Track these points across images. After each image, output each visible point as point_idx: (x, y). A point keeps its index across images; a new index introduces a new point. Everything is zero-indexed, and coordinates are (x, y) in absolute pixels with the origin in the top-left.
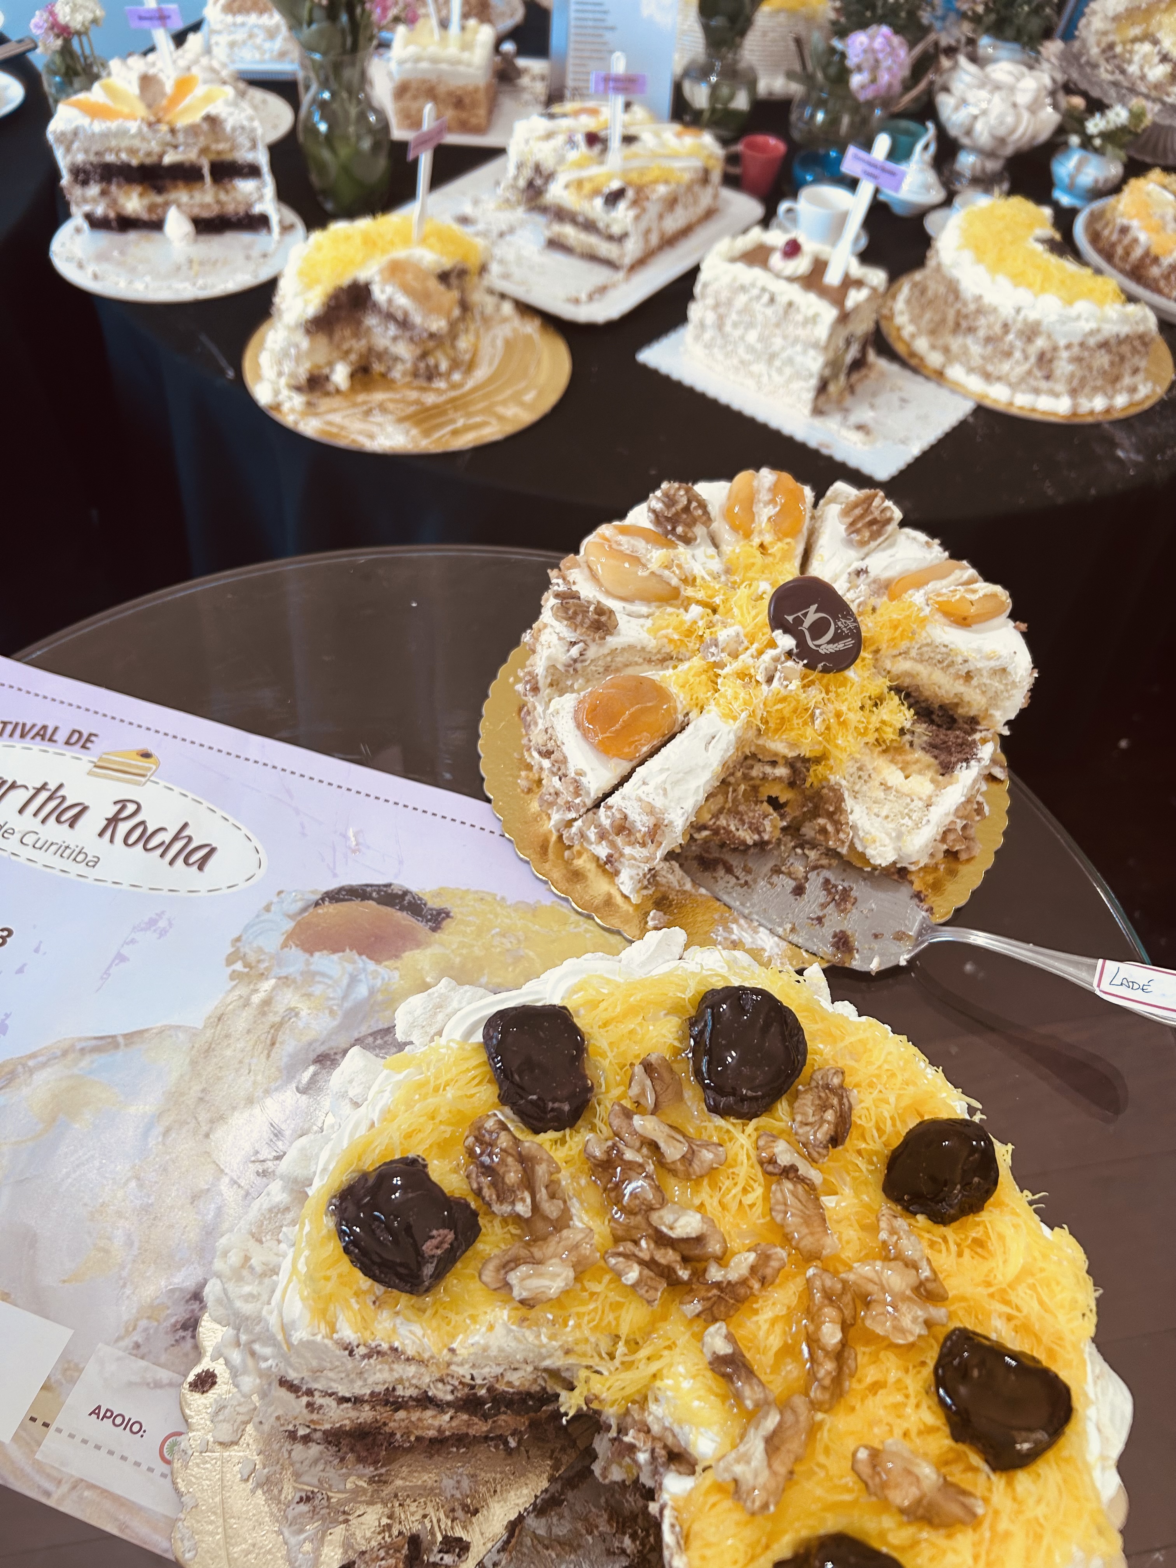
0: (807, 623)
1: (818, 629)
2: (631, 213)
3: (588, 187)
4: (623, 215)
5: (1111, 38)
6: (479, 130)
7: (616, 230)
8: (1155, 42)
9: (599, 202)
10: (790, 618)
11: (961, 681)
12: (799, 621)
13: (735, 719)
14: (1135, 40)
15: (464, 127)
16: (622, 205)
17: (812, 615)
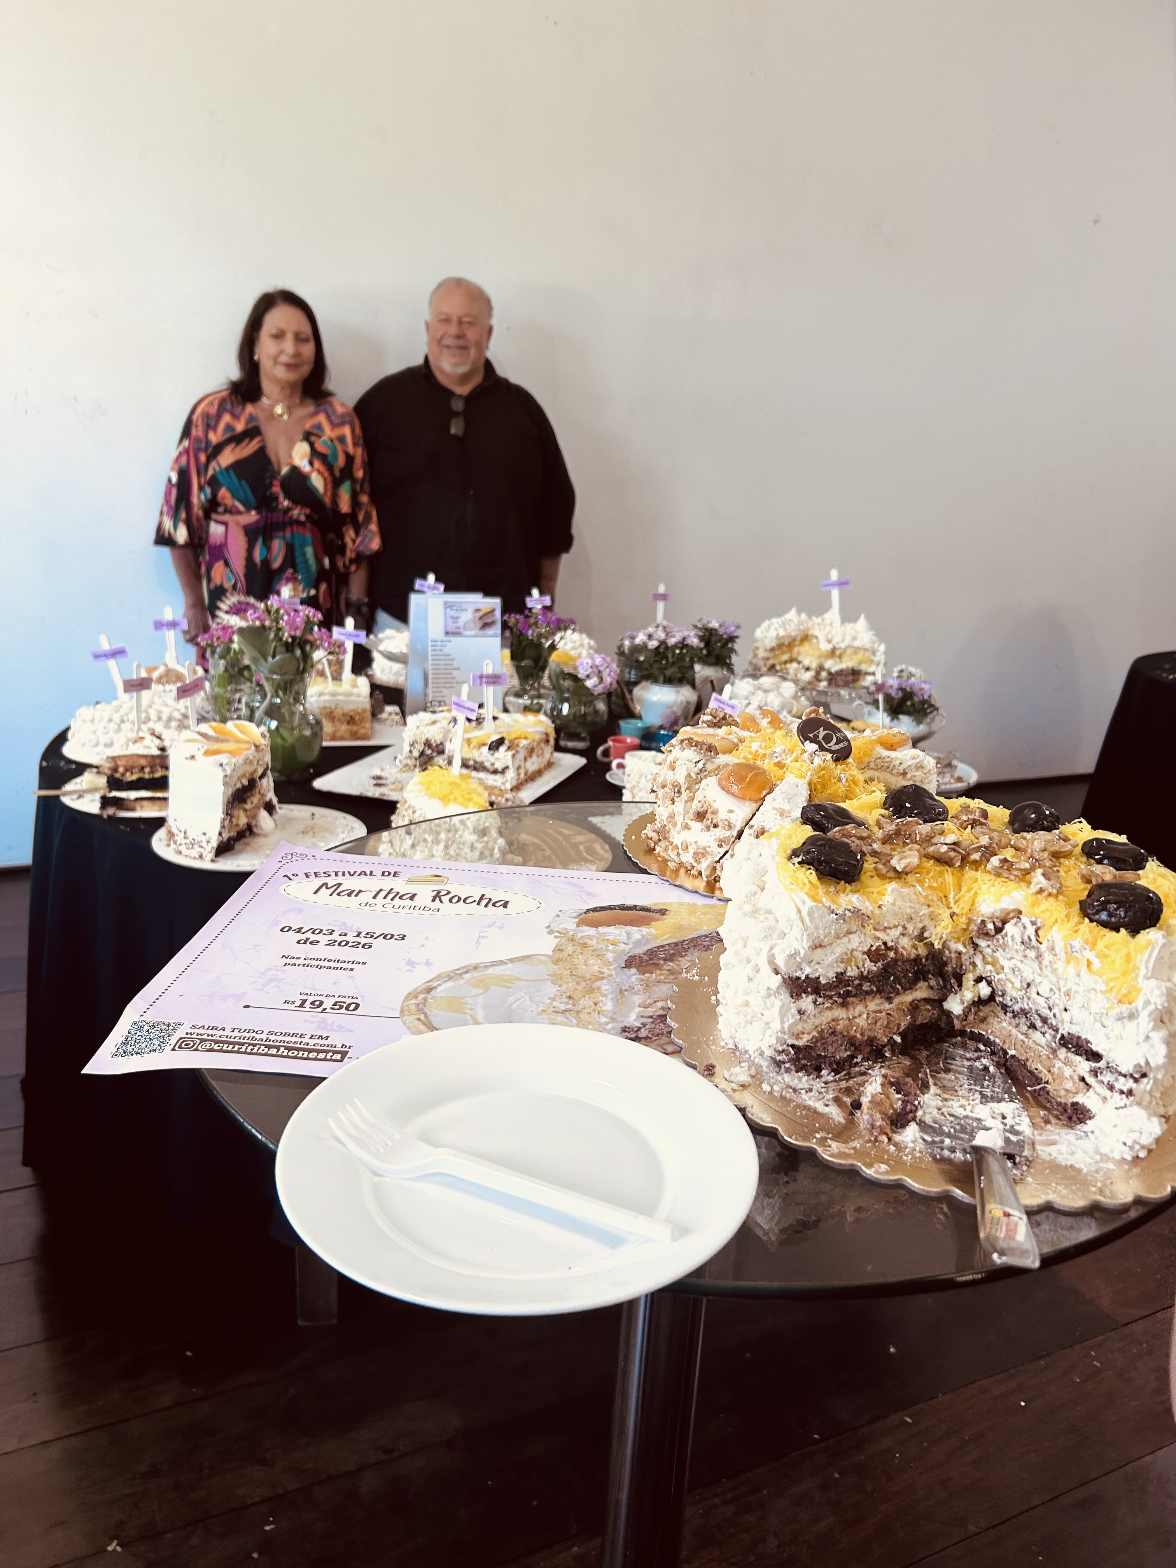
0: (821, 736)
1: (828, 738)
2: (510, 753)
3: (475, 743)
4: (503, 757)
5: (771, 662)
6: (365, 737)
7: (499, 766)
8: (799, 662)
9: (485, 749)
10: (811, 735)
11: (901, 777)
12: (816, 736)
13: (804, 777)
14: (786, 662)
15: (354, 736)
16: (502, 749)
17: (822, 733)
